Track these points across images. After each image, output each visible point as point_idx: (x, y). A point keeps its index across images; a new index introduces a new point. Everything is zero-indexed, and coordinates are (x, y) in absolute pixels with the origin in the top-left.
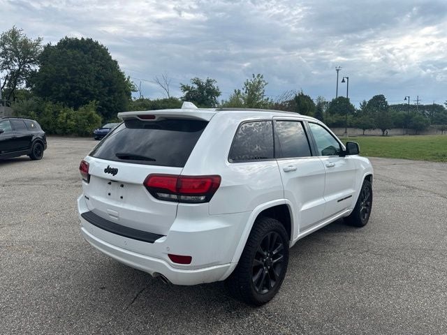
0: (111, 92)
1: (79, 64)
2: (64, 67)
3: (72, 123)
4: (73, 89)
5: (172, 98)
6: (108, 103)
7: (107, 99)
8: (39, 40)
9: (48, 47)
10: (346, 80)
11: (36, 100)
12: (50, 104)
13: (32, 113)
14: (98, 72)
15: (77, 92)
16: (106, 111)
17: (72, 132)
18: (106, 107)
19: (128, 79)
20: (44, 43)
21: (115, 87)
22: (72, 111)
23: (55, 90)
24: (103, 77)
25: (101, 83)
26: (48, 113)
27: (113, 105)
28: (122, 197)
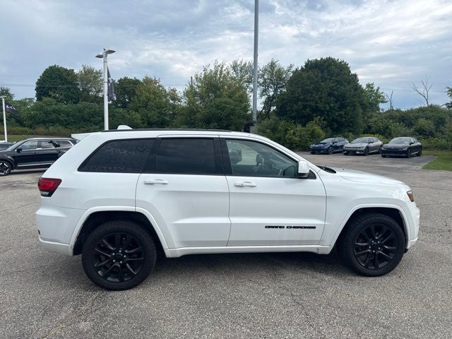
0: (343, 106)
1: (311, 84)
2: (298, 88)
3: (297, 138)
4: (305, 107)
5: (431, 106)
6: (339, 118)
7: (337, 114)
8: (291, 66)
9: (296, 72)
11: (275, 120)
12: (282, 123)
13: (268, 131)
14: (331, 88)
15: (308, 110)
16: (336, 126)
17: (297, 146)
18: (336, 121)
19: (377, 90)
20: (293, 69)
21: (348, 100)
22: (299, 127)
23: (289, 110)
24: (336, 93)
25: (332, 98)
26: (281, 130)
27: (343, 120)
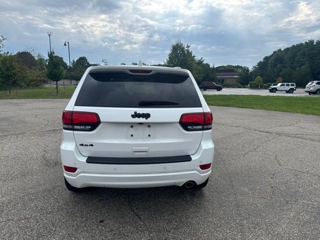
10: (67, 44)
28: (149, 136)
